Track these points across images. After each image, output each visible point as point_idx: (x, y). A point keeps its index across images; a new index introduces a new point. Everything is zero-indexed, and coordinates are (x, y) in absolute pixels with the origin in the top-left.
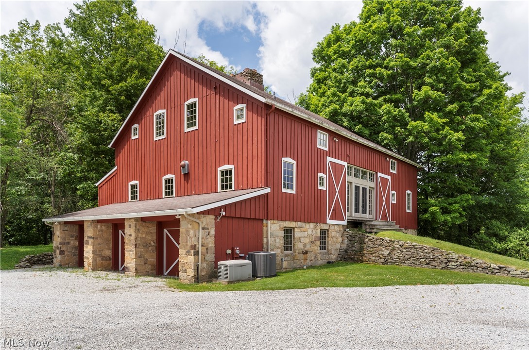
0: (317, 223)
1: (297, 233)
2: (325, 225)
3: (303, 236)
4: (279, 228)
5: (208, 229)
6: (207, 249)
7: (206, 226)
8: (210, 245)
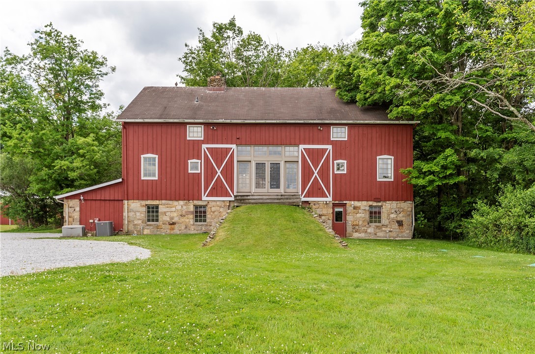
0: (189, 200)
1: (162, 209)
2: (201, 201)
3: (169, 210)
4: (139, 206)
5: (74, 207)
6: (73, 219)
7: (73, 206)
8: (75, 217)
